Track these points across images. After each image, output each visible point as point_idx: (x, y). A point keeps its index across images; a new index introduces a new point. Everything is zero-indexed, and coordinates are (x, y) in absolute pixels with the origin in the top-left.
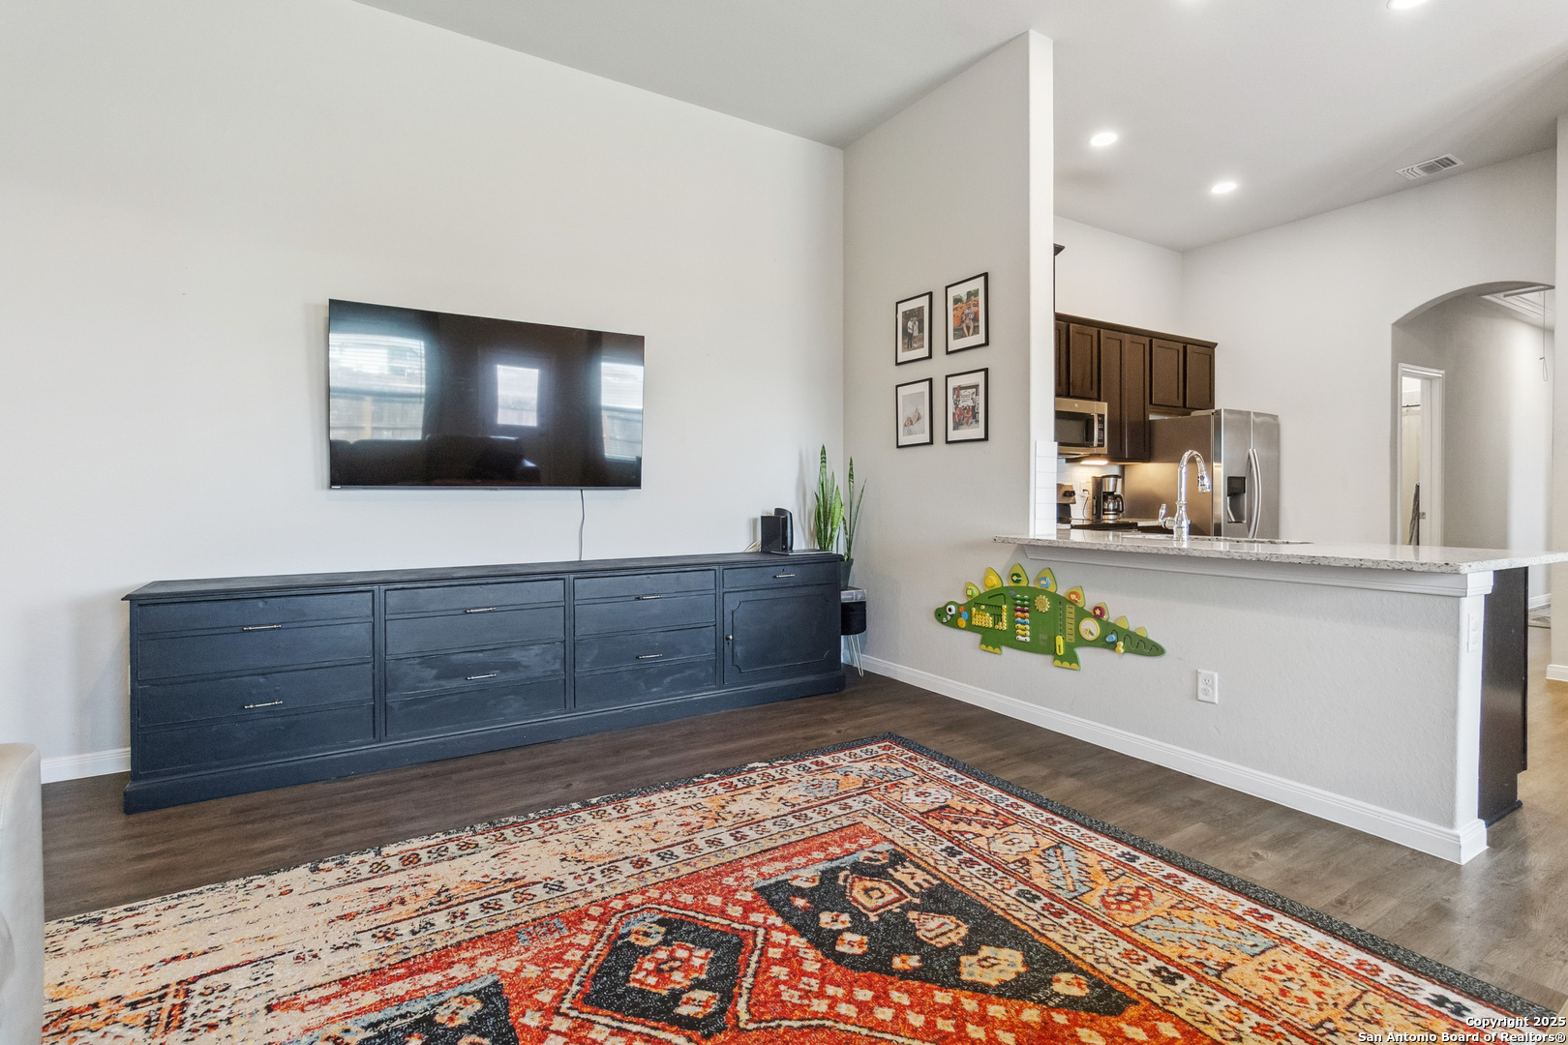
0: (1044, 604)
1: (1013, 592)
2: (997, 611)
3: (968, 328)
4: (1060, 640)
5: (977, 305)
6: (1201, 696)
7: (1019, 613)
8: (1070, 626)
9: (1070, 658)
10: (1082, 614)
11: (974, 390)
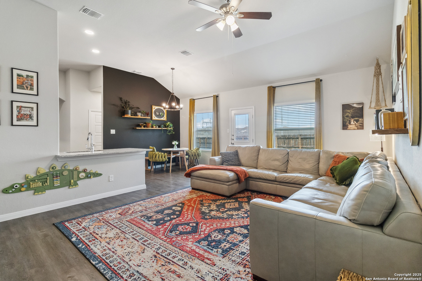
0: (66, 173)
1: (52, 173)
2: (45, 180)
3: (27, 88)
4: (72, 181)
5: (33, 81)
6: (110, 181)
7: (55, 178)
8: (75, 176)
9: (76, 184)
10: (79, 172)
11: (31, 109)
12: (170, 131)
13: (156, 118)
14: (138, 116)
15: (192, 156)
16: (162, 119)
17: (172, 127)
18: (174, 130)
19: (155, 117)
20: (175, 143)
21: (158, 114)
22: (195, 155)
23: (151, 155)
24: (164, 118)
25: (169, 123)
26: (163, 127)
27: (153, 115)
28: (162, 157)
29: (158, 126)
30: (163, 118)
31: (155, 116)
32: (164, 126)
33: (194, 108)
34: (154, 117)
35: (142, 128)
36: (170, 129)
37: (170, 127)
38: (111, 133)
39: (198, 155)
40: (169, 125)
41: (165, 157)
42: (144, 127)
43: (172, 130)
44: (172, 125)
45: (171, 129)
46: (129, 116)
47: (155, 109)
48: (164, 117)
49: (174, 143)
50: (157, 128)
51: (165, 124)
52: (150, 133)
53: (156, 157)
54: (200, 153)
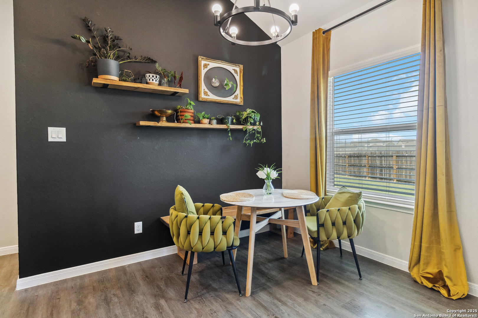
12: (252, 136)
13: (212, 97)
14: (147, 83)
15: (333, 224)
16: (230, 99)
17: (257, 123)
18: (265, 132)
19: (209, 93)
20: (268, 176)
21: (216, 83)
22: (344, 223)
23: (175, 223)
24: (236, 97)
25: (249, 111)
26: (233, 123)
27: (203, 87)
28: (212, 233)
29: (216, 119)
30: (233, 96)
31: (206, 90)
32: (234, 121)
33: (326, 60)
34: (206, 93)
35: (160, 124)
36: (250, 127)
37: (252, 122)
38: (50, 139)
39: (355, 221)
40: (250, 117)
41: (225, 233)
42: (170, 119)
43: (259, 133)
44: (258, 117)
45: (255, 128)
46: (113, 79)
47: (206, 70)
48: (236, 94)
49: (261, 174)
50: (215, 125)
51: (238, 114)
52: (195, 141)
53: (189, 233)
54: (362, 215)
